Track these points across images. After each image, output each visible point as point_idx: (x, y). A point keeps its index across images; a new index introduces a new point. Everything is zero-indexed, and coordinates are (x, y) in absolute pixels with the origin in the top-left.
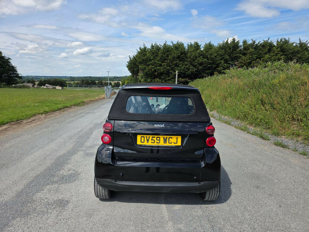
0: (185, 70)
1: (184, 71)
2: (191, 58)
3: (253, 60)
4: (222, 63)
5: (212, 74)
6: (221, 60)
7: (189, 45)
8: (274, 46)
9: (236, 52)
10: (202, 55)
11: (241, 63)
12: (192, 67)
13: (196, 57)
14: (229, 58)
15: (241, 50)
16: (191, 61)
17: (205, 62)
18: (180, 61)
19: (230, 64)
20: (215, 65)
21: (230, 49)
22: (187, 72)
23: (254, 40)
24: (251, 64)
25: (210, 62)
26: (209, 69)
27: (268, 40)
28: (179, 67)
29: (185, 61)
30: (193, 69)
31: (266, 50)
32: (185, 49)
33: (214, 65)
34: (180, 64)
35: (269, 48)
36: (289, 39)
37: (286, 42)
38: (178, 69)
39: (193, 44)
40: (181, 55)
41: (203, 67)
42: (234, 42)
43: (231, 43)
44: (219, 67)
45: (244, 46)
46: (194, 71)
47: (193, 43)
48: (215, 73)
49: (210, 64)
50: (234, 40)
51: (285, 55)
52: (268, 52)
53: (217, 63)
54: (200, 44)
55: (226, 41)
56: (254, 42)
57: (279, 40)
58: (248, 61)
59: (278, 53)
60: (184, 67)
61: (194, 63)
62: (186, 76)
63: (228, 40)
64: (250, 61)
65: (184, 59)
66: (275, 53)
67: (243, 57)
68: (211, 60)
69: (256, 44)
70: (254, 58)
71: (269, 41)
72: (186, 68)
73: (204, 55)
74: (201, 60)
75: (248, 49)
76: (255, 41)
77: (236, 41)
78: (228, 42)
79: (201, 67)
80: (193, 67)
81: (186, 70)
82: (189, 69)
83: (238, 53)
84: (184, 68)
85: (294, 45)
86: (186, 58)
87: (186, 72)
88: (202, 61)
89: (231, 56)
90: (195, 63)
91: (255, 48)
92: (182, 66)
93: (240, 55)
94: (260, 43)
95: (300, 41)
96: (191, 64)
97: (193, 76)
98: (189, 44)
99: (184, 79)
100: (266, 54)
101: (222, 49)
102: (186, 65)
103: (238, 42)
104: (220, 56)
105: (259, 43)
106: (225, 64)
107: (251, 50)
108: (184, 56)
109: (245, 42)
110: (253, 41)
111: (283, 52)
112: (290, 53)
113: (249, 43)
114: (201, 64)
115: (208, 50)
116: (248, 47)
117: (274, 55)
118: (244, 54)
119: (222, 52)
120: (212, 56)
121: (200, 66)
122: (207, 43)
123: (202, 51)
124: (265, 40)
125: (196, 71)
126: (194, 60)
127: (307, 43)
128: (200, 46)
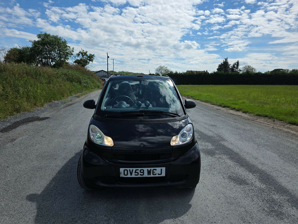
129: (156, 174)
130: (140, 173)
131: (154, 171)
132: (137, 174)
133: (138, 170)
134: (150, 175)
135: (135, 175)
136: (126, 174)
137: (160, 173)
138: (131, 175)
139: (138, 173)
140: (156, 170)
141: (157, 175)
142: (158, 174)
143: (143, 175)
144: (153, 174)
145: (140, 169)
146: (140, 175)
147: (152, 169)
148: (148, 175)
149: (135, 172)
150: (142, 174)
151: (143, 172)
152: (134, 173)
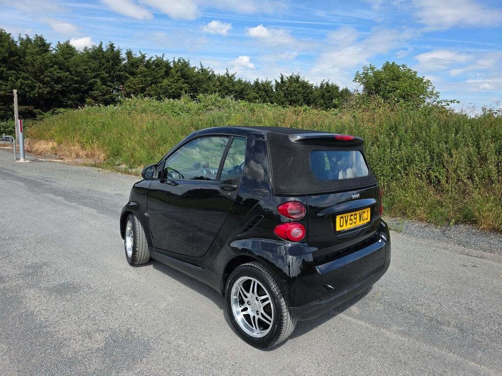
0: (22, 89)
1: (22, 91)
2: (34, 67)
3: (148, 86)
4: (98, 84)
5: (81, 102)
6: (94, 78)
7: (22, 39)
8: (171, 68)
9: (119, 68)
10: (56, 63)
11: (129, 87)
12: (39, 83)
13: (46, 67)
14: (109, 77)
15: (125, 66)
16: (35, 73)
17: (66, 77)
18: (10, 70)
19: (110, 86)
20: (86, 86)
21: (108, 61)
22: (29, 92)
23: (143, 54)
24: (145, 90)
25: (76, 78)
26: (76, 91)
27: (163, 57)
28: (7, 80)
29: (20, 70)
30: (40, 89)
31: (162, 72)
32: (15, 45)
33: (83, 86)
34: (11, 76)
35: (165, 69)
36: (189, 61)
37: (186, 65)
38: (7, 86)
39: (34, 39)
40: (10, 57)
41: (64, 86)
42: (113, 50)
43: (107, 51)
44: (94, 91)
45: (128, 60)
46: (46, 92)
47: (32, 37)
48: (88, 100)
49: (77, 82)
50: (112, 46)
51: (187, 83)
52: (165, 75)
53: (90, 81)
54: (48, 42)
55: (98, 46)
56: (144, 57)
57: (176, 60)
58: (141, 86)
59: (179, 79)
60: (21, 82)
61: (42, 76)
62: (28, 100)
63: (101, 45)
64: (143, 86)
65: (17, 66)
66: (176, 78)
67: (132, 78)
68: (78, 77)
69: (147, 61)
70: (148, 83)
71: (165, 59)
72: (27, 85)
73: (60, 64)
74: (57, 73)
75: (138, 67)
76: (145, 55)
77: (115, 49)
78: (102, 49)
79: (58, 87)
80: (41, 85)
81: (27, 89)
82: (32, 88)
83: (122, 71)
84: (22, 84)
85: (196, 70)
86: (21, 63)
87: (27, 94)
88: (59, 75)
89: (111, 74)
90: (45, 77)
91: (146, 66)
92: (17, 80)
93: (127, 75)
94: (153, 59)
95: (202, 67)
96: (36, 77)
97: (42, 102)
98: (25, 38)
99: (25, 107)
100: (163, 78)
101: (94, 58)
102: (24, 78)
103: (118, 52)
104: (93, 71)
105: (150, 60)
106: (104, 87)
107: (142, 68)
108: (18, 60)
109: (129, 54)
110: (141, 54)
111: (185, 79)
112: (194, 82)
113: (137, 57)
114: (58, 81)
115: (67, 56)
116: (136, 63)
117: (174, 82)
118: (133, 74)
119: (95, 64)
120: (79, 69)
121: (56, 83)
122: (61, 43)
123: (55, 56)
124: (159, 56)
125: (48, 92)
126: (42, 72)
127: (209, 70)
128: (49, 45)
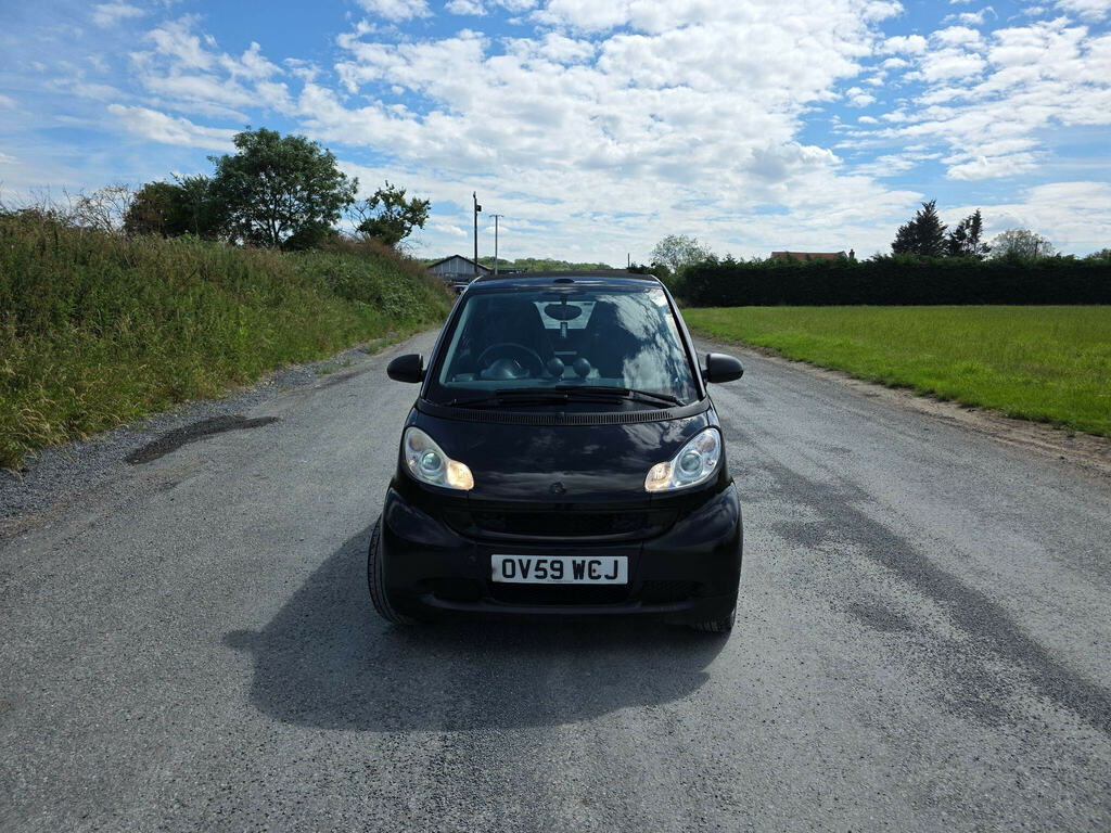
129: (599, 577)
130: (550, 572)
131: (594, 566)
132: (541, 573)
133: (545, 561)
134: (582, 578)
135: (537, 577)
136: (509, 572)
137: (612, 574)
138: (525, 576)
139: (545, 570)
140: (599, 563)
141: (603, 577)
142: (607, 577)
143: (561, 577)
144: (591, 577)
145: (550, 559)
146: (553, 576)
147: (588, 559)
148: (576, 578)
149: (537, 569)
150: (557, 574)
151: (561, 570)
152: (532, 572)
